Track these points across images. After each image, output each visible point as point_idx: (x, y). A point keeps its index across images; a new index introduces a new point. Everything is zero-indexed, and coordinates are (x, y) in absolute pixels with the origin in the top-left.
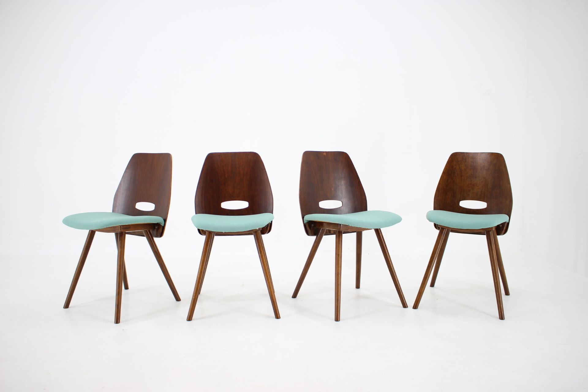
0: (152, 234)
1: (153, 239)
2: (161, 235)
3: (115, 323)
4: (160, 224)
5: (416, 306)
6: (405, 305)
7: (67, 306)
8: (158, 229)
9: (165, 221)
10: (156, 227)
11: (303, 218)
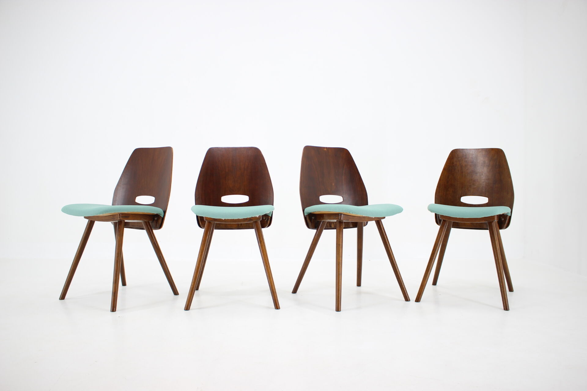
0: (151, 225)
1: (152, 231)
2: (160, 226)
3: (111, 311)
4: (160, 215)
5: (418, 300)
6: (407, 299)
7: (63, 297)
8: (157, 221)
9: (165, 212)
10: (156, 219)
11: (303, 211)
